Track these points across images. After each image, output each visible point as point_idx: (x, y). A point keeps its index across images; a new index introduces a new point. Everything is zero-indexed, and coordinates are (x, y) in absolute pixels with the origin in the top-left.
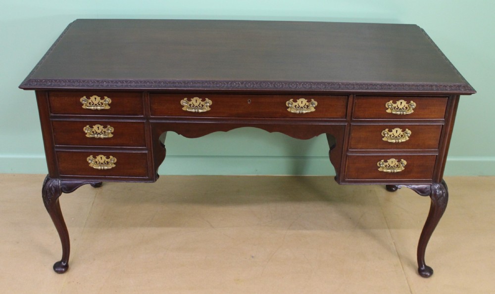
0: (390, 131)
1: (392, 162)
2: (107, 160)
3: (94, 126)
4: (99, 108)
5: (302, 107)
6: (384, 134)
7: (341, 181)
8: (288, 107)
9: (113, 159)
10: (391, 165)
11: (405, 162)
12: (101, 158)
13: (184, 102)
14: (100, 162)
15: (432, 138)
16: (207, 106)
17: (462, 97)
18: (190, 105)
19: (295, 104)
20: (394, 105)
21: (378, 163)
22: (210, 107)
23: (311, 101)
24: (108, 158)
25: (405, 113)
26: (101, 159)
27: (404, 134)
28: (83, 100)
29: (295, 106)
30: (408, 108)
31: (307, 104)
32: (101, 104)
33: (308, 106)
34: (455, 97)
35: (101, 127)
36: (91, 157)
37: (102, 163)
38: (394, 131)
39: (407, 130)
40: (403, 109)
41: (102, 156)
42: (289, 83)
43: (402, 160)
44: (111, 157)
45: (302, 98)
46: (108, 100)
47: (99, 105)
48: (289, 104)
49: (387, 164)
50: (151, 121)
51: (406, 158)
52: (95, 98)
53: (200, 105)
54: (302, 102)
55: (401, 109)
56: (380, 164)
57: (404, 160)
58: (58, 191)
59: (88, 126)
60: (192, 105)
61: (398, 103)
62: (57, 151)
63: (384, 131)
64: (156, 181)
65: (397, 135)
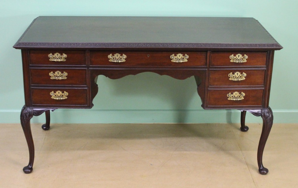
0: (233, 74)
1: (236, 94)
2: (62, 94)
3: (55, 72)
4: (59, 60)
5: (180, 59)
6: (230, 76)
7: (205, 107)
8: (171, 59)
9: (66, 93)
10: (236, 96)
11: (244, 94)
12: (59, 93)
13: (110, 56)
15: (259, 79)
16: (123, 59)
17: (276, 52)
18: (114, 58)
19: (175, 57)
20: (235, 57)
21: (227, 95)
22: (125, 59)
23: (185, 55)
24: (63, 92)
25: (241, 62)
27: (242, 75)
28: (50, 55)
29: (176, 58)
30: (243, 59)
31: (183, 57)
32: (60, 58)
33: (183, 59)
34: (271, 52)
35: (60, 73)
36: (53, 92)
37: (59, 96)
38: (236, 74)
39: (244, 73)
40: (240, 60)
41: (60, 91)
42: (172, 44)
43: (242, 93)
44: (65, 92)
45: (179, 53)
46: (65, 55)
47: (59, 58)
48: (172, 57)
49: (233, 95)
50: (90, 68)
51: (244, 91)
52: (57, 55)
53: (120, 58)
54: (180, 56)
55: (239, 59)
56: (228, 96)
57: (243, 92)
58: (31, 115)
59: (52, 72)
60: (115, 58)
61: (237, 56)
62: (32, 88)
63: (229, 74)
64: (92, 107)
65: (237, 76)
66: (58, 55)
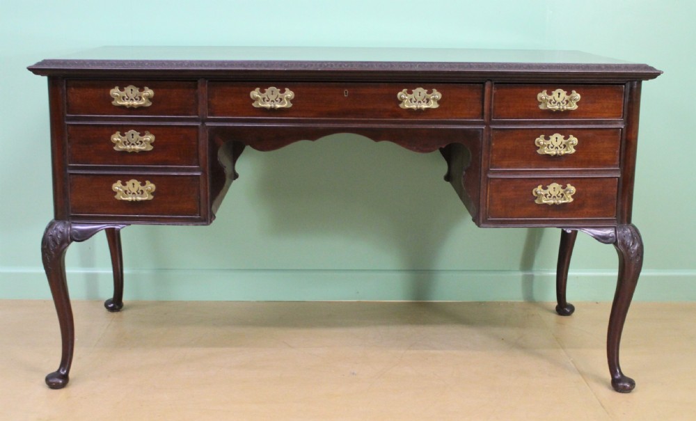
0: (547, 138)
1: (554, 188)
2: (141, 188)
3: (126, 133)
4: (135, 103)
5: (420, 101)
6: (539, 143)
7: (481, 221)
8: (401, 102)
9: (150, 186)
10: (553, 194)
11: (573, 190)
13: (255, 93)
14: (131, 191)
15: (609, 149)
16: (287, 99)
17: (644, 83)
18: (264, 98)
19: (410, 96)
20: (550, 98)
21: (534, 191)
22: (292, 101)
23: (432, 91)
24: (143, 184)
25: (565, 108)
26: (134, 185)
27: (567, 143)
28: (115, 92)
29: (411, 99)
30: (570, 101)
31: (427, 96)
32: (139, 98)
33: (428, 100)
34: (635, 84)
35: (137, 134)
36: (119, 183)
37: (134, 193)
38: (553, 138)
39: (571, 136)
40: (563, 103)
41: (135, 181)
42: (402, 64)
43: (569, 186)
44: (148, 183)
45: (420, 87)
46: (149, 92)
47: (136, 99)
48: (401, 96)
49: (547, 192)
50: (208, 124)
51: (574, 181)
53: (278, 99)
54: (420, 92)
55: (559, 103)
56: (536, 193)
57: (572, 185)
58: (67, 240)
59: (118, 133)
60: (266, 98)
61: (555, 93)
62: (70, 174)
63: (538, 139)
64: (211, 222)
65: (555, 145)
66: (132, 91)
